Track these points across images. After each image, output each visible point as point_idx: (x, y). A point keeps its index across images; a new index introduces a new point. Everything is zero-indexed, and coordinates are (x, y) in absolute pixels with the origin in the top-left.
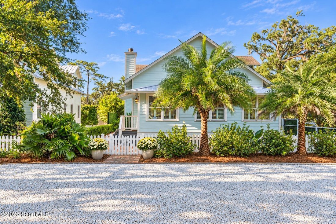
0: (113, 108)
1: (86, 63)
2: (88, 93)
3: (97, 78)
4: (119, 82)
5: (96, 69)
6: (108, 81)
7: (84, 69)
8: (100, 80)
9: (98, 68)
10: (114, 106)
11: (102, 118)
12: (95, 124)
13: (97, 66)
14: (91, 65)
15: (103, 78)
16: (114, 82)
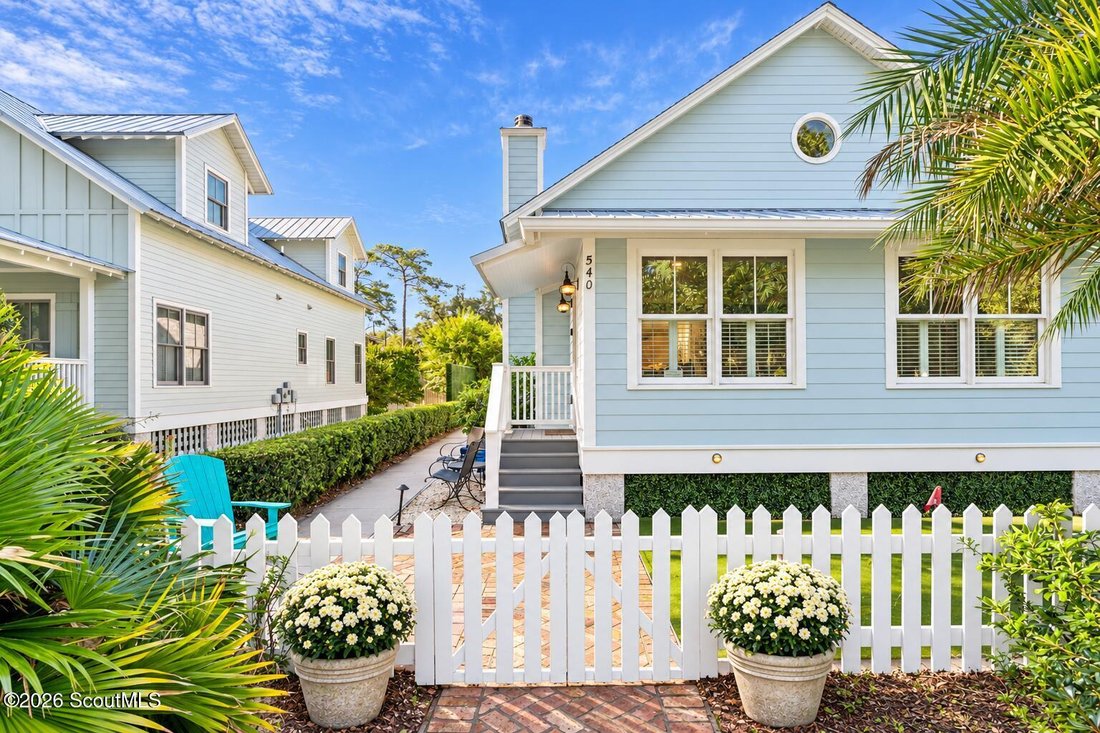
0: (464, 356)
1: (400, 251)
2: (404, 326)
3: (426, 286)
4: (479, 296)
5: (423, 265)
6: (452, 293)
7: (396, 266)
8: (432, 292)
9: (430, 263)
10: (465, 349)
11: (434, 384)
12: (413, 400)
13: (427, 259)
14: (411, 257)
15: (442, 288)
16: (466, 296)
